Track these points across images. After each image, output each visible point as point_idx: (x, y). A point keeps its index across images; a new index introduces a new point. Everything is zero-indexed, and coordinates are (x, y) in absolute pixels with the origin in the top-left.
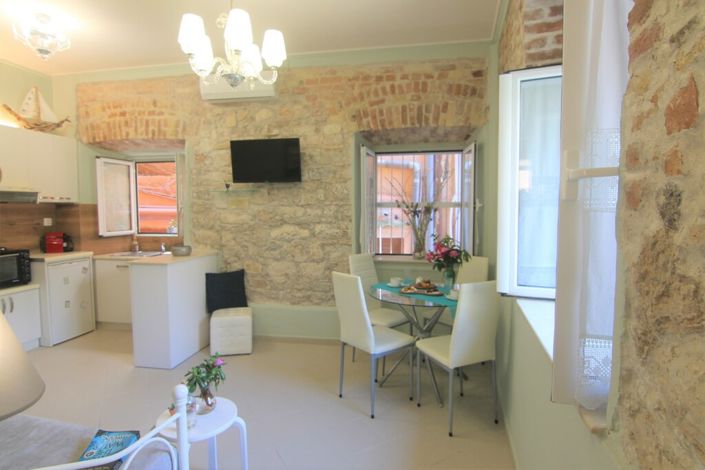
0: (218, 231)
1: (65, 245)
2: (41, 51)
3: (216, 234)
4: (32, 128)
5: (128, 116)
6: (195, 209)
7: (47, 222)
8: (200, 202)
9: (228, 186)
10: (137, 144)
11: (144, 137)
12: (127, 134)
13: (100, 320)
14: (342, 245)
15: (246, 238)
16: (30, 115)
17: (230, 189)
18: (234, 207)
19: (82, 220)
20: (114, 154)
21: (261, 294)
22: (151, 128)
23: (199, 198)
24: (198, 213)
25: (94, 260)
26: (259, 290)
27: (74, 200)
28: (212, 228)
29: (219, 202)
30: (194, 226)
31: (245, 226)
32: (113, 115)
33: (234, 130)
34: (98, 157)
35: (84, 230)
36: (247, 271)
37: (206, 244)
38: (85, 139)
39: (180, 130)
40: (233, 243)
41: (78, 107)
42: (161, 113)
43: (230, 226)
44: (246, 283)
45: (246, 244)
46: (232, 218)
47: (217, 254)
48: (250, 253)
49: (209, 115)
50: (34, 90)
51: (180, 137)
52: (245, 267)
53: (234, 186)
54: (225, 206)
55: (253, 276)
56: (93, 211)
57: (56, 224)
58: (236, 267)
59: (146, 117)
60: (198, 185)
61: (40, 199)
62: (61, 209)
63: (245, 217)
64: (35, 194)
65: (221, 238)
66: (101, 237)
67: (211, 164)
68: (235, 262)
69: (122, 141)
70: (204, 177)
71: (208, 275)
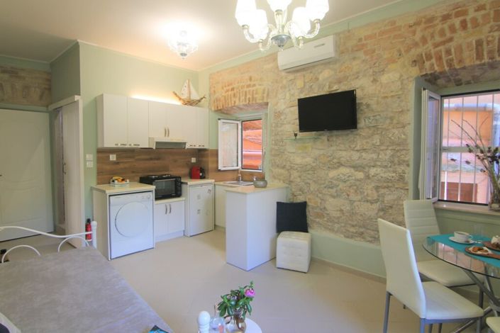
0: (288, 170)
1: (201, 174)
2: (182, 54)
3: (287, 172)
4: (186, 104)
5: (235, 91)
6: (273, 153)
7: (194, 160)
8: (276, 148)
9: (296, 135)
10: (241, 109)
11: (244, 103)
12: (235, 102)
13: (217, 224)
14: (397, 188)
15: (309, 176)
16: (185, 97)
17: (298, 137)
18: (300, 151)
19: (210, 159)
20: (229, 117)
21: (318, 223)
22: (248, 97)
23: (276, 144)
24: (275, 155)
25: (215, 185)
26: (317, 220)
27: (206, 147)
28: (284, 167)
29: (290, 148)
30: (272, 166)
31: (309, 167)
32: (227, 91)
33: (302, 91)
34: (219, 119)
35: (211, 166)
36: (309, 203)
37: (280, 180)
38: (213, 109)
39: (265, 95)
40: (299, 180)
41: (210, 88)
42: (254, 85)
43: (296, 166)
44: (307, 213)
45: (308, 181)
46: (298, 160)
47: (287, 188)
48: (312, 189)
49: (285, 82)
50: (187, 81)
51: (265, 101)
52: (307, 200)
53: (301, 135)
54: (294, 151)
55: (313, 208)
56: (216, 153)
57: (198, 161)
58: (300, 199)
59: (245, 89)
60: (276, 135)
61: (187, 146)
62: (200, 153)
63: (308, 160)
64: (185, 143)
65: (290, 176)
66: (220, 170)
67: (285, 118)
68: (301, 195)
69: (232, 107)
70: (279, 129)
71: (279, 204)
